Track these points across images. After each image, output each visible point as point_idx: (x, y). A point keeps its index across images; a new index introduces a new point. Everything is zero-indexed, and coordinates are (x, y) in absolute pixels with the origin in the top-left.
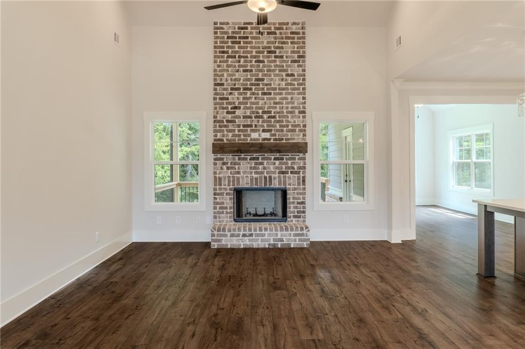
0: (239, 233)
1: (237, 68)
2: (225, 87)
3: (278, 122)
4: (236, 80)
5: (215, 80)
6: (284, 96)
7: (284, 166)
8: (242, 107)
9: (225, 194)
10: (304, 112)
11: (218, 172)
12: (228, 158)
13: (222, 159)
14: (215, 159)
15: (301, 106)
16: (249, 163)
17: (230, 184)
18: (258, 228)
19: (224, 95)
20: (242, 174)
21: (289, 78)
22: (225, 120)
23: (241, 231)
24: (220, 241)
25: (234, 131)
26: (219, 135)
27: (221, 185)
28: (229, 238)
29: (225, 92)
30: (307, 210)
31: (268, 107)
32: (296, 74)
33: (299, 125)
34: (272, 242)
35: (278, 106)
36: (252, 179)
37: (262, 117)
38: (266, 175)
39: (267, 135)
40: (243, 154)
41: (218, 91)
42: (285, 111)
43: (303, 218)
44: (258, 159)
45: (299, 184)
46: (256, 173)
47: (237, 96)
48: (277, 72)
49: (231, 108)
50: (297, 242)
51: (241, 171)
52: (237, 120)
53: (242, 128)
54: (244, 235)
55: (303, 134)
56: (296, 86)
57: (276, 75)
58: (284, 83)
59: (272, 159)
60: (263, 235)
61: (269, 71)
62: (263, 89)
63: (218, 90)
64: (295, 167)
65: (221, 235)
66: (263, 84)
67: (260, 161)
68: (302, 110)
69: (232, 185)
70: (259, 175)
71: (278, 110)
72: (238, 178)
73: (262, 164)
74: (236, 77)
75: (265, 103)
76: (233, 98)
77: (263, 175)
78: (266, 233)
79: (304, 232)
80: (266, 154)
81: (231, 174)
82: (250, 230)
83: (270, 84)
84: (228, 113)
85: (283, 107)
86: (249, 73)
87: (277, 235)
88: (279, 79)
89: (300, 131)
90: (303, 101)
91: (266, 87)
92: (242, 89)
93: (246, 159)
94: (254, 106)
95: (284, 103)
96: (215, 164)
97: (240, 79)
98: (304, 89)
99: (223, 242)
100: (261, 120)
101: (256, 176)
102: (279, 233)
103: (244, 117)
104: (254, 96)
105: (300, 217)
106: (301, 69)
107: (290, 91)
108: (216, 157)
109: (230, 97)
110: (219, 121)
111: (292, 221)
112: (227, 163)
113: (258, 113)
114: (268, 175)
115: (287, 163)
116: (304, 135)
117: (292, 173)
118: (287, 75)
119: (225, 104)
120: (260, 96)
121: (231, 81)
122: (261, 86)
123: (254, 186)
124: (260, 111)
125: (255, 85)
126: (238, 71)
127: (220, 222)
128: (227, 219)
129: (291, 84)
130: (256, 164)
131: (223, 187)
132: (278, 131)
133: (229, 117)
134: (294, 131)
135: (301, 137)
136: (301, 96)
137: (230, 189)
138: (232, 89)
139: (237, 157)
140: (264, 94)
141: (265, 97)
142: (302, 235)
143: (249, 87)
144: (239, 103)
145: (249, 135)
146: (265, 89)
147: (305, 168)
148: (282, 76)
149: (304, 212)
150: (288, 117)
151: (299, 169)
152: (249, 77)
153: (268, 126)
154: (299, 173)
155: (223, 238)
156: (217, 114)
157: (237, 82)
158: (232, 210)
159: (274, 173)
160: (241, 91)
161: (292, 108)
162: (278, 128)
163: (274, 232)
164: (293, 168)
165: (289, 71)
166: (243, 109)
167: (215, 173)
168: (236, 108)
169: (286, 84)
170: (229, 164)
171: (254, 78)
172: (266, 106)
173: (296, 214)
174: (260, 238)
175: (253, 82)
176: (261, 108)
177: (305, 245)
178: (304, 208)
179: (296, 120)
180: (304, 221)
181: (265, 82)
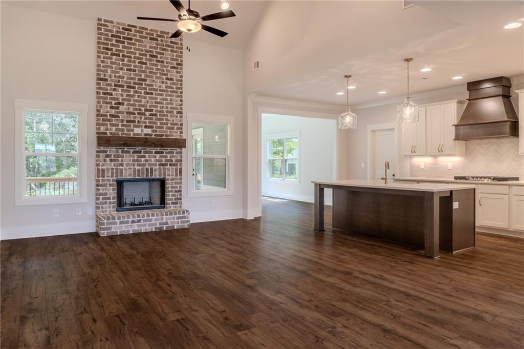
0: (128, 220)
1: (121, 66)
2: (109, 82)
3: (159, 119)
4: (119, 77)
5: (98, 74)
6: (164, 97)
7: (164, 159)
8: (126, 103)
9: (108, 186)
10: (181, 113)
11: (101, 164)
12: (111, 151)
13: (106, 152)
14: (98, 152)
15: (179, 107)
16: (132, 156)
17: (113, 175)
18: (146, 214)
19: (107, 90)
20: (125, 166)
21: (169, 82)
22: (108, 115)
23: (130, 218)
24: (109, 229)
25: (118, 125)
26: (102, 129)
27: (104, 177)
28: (118, 225)
29: (109, 88)
30: (183, 197)
31: (150, 105)
32: (174, 79)
33: (177, 123)
34: (158, 226)
35: (159, 105)
36: (134, 171)
37: (144, 114)
38: (147, 167)
39: (149, 131)
40: (126, 148)
41: (102, 86)
42: (165, 111)
43: (180, 204)
44: (140, 152)
45: (176, 175)
46: (138, 165)
47: (120, 92)
48: (158, 75)
49: (115, 104)
50: (180, 224)
51: (125, 163)
52: (120, 115)
53: (125, 123)
54: (133, 222)
55: (180, 132)
56: (175, 89)
57: (157, 78)
58: (164, 85)
59: (154, 153)
60: (151, 220)
61: (151, 73)
62: (146, 89)
63: (102, 85)
64: (174, 160)
65: (111, 223)
66: (145, 84)
67: (142, 154)
68: (179, 110)
69: (116, 177)
70: (141, 167)
71: (159, 109)
72: (121, 170)
73: (144, 157)
74: (120, 75)
75: (148, 101)
76: (117, 94)
77: (145, 167)
78: (153, 218)
79: (186, 215)
80: (148, 148)
81: (114, 166)
82: (139, 216)
83: (152, 85)
84: (111, 107)
85: (163, 107)
86: (132, 73)
87: (162, 219)
88: (160, 82)
89: (178, 129)
90: (181, 103)
91: (148, 87)
92: (125, 87)
93: (129, 152)
94: (137, 104)
95: (165, 103)
96: (98, 156)
97: (124, 77)
98: (181, 93)
99: (113, 230)
100: (143, 117)
101: (139, 168)
102: (164, 217)
103: (127, 113)
104: (137, 94)
105: (177, 203)
106: (179, 75)
107: (169, 93)
108: (99, 150)
109: (113, 93)
110: (102, 115)
111: (170, 207)
112: (111, 155)
113: (140, 110)
114: (149, 167)
115: (166, 157)
116: (181, 133)
117: (170, 165)
118: (167, 79)
119: (109, 99)
120: (143, 95)
121: (115, 78)
122: (144, 86)
123: (137, 177)
124: (143, 109)
125: (138, 84)
126: (122, 69)
127: (103, 212)
128: (110, 209)
129: (170, 87)
130: (139, 157)
131: (106, 178)
132: (158, 127)
133: (113, 111)
134: (173, 128)
135: (179, 134)
136: (179, 99)
137: (113, 181)
138: (116, 85)
139: (120, 150)
140: (147, 93)
141: (148, 96)
142: (184, 217)
143: (132, 85)
144: (123, 99)
145: (133, 130)
146: (148, 89)
147: (181, 161)
148: (163, 79)
149: (180, 199)
150: (168, 116)
151: (177, 162)
152: (132, 76)
153: (149, 123)
154: (177, 165)
155: (113, 226)
156: (101, 108)
157: (121, 80)
158: (115, 200)
159: (155, 165)
160: (125, 88)
161: (171, 108)
162: (159, 125)
163: (160, 217)
164: (172, 161)
165: (169, 75)
166: (127, 105)
167: (98, 165)
168: (119, 104)
169: (166, 87)
170: (112, 156)
171: (137, 78)
172: (148, 105)
173: (174, 201)
174: (147, 223)
175: (136, 81)
176: (143, 106)
177: (186, 225)
178: (181, 195)
179: (174, 119)
180: (181, 207)
181: (147, 82)
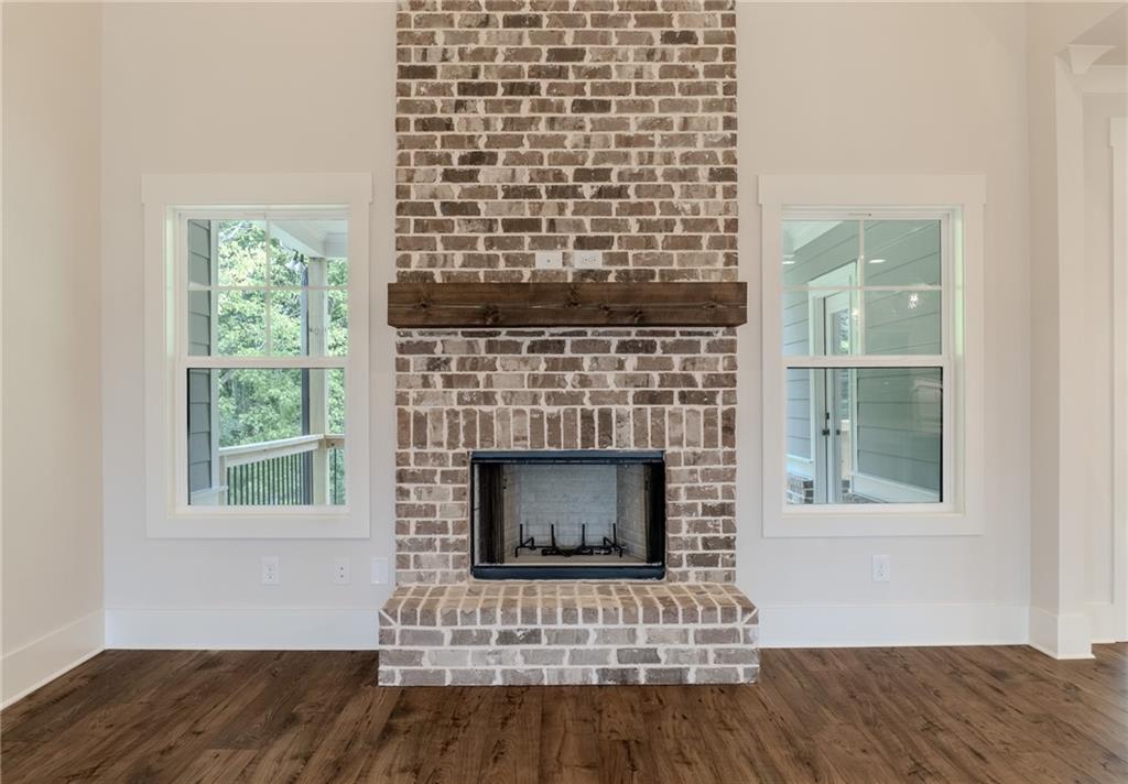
0: (486, 627)
1: (485, 11)
2: (439, 80)
3: (637, 209)
4: (478, 54)
5: (402, 54)
6: (657, 114)
7: (655, 375)
8: (502, 153)
9: (438, 478)
10: (729, 175)
11: (412, 394)
12: (451, 344)
13: (427, 348)
14: (402, 349)
15: (719, 152)
16: (525, 361)
17: (457, 438)
18: (559, 611)
19: (433, 109)
20: (501, 404)
21: (676, 50)
22: (437, 204)
23: (493, 621)
24: (411, 658)
25: (472, 243)
26: (417, 260)
27: (423, 444)
28: (446, 646)
29: (438, 100)
30: (740, 537)
31: (596, 154)
32: (700, 33)
33: (712, 222)
34: (614, 664)
35: (633, 151)
36: (536, 423)
37: (574, 192)
38: (589, 406)
39: (593, 260)
40: (504, 331)
41: (413, 97)
42: (659, 171)
43: (726, 564)
44: (560, 347)
45: (710, 440)
46: (554, 399)
47: (482, 114)
48: (631, 26)
49: (463, 160)
50: (711, 665)
51: (499, 391)
52: (481, 204)
53: (500, 232)
54: (506, 638)
55: (728, 256)
56: (702, 79)
57: (626, 38)
58: (655, 67)
59: (613, 348)
60: (581, 637)
61: (601, 21)
62: (579, 89)
63: (413, 92)
64: (698, 376)
65: (419, 638)
66: (579, 72)
67: (568, 354)
68: (722, 166)
69: (466, 445)
70: (563, 408)
71: (635, 167)
72: (487, 420)
73: (574, 364)
74: (482, 44)
75: (587, 140)
76: (468, 121)
77: (579, 408)
78: (590, 627)
79: (739, 624)
80: (590, 330)
81: (461, 401)
82: (529, 616)
83: (605, 72)
84: (449, 176)
85: (651, 155)
86: (526, 31)
87: (632, 635)
88: (637, 53)
89: (717, 243)
90: (728, 133)
91: (589, 82)
92: (501, 90)
93: (516, 348)
94: (546, 152)
95: (658, 140)
96: (402, 366)
97: (494, 52)
98: (730, 89)
99: (426, 665)
100: (570, 202)
101: (553, 409)
102: (641, 629)
103: (509, 193)
104: (545, 116)
105: (713, 561)
106: (719, 14)
107: (678, 96)
108: (404, 340)
109: (456, 118)
110: (417, 209)
111: (684, 576)
112: (447, 362)
113: (559, 176)
114: (597, 408)
115: (664, 364)
116: (731, 260)
117: (684, 398)
118: (669, 38)
119: (438, 143)
120: (568, 113)
121: (462, 59)
122: (572, 79)
123: (547, 448)
124: (569, 171)
125: (549, 73)
126: (485, 22)
127: (420, 579)
128: (447, 570)
129: (683, 72)
130: (553, 365)
131: (430, 449)
132: (633, 243)
133: (455, 191)
134: (691, 243)
135: (720, 265)
136: (720, 116)
137: (459, 459)
138: (464, 89)
139: (482, 341)
140: (583, 106)
141: (587, 117)
142: (732, 635)
143: (526, 80)
144: (492, 141)
145: (528, 260)
146: (587, 89)
147: (732, 380)
148: (650, 41)
149: (729, 544)
150: (672, 194)
151: (713, 385)
152: (527, 44)
153: (596, 225)
154: (711, 398)
155: (426, 649)
156: (410, 180)
157: (482, 64)
158: (465, 536)
159: (620, 398)
160: (499, 96)
161: (686, 158)
162: (634, 231)
163: (621, 625)
164: (690, 381)
165: (675, 22)
166: (505, 164)
167: (401, 399)
168: (477, 158)
169: (665, 72)
170: (453, 365)
171: (544, 49)
172: (591, 153)
173: (701, 551)
174: (568, 648)
175: (543, 62)
176: (570, 159)
177: (741, 673)
178: (729, 527)
179: (701, 202)
180: (729, 577)
181: (587, 62)
